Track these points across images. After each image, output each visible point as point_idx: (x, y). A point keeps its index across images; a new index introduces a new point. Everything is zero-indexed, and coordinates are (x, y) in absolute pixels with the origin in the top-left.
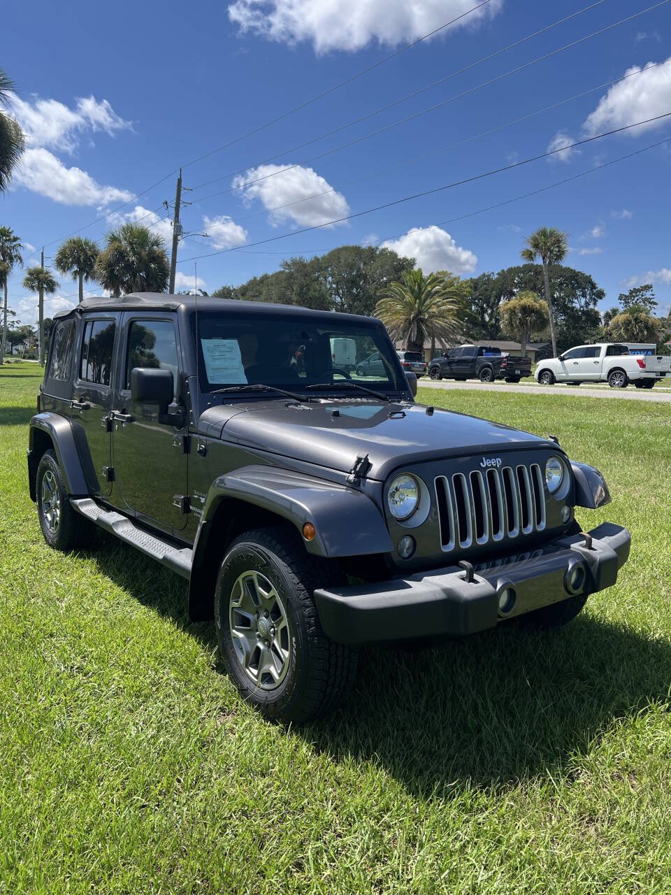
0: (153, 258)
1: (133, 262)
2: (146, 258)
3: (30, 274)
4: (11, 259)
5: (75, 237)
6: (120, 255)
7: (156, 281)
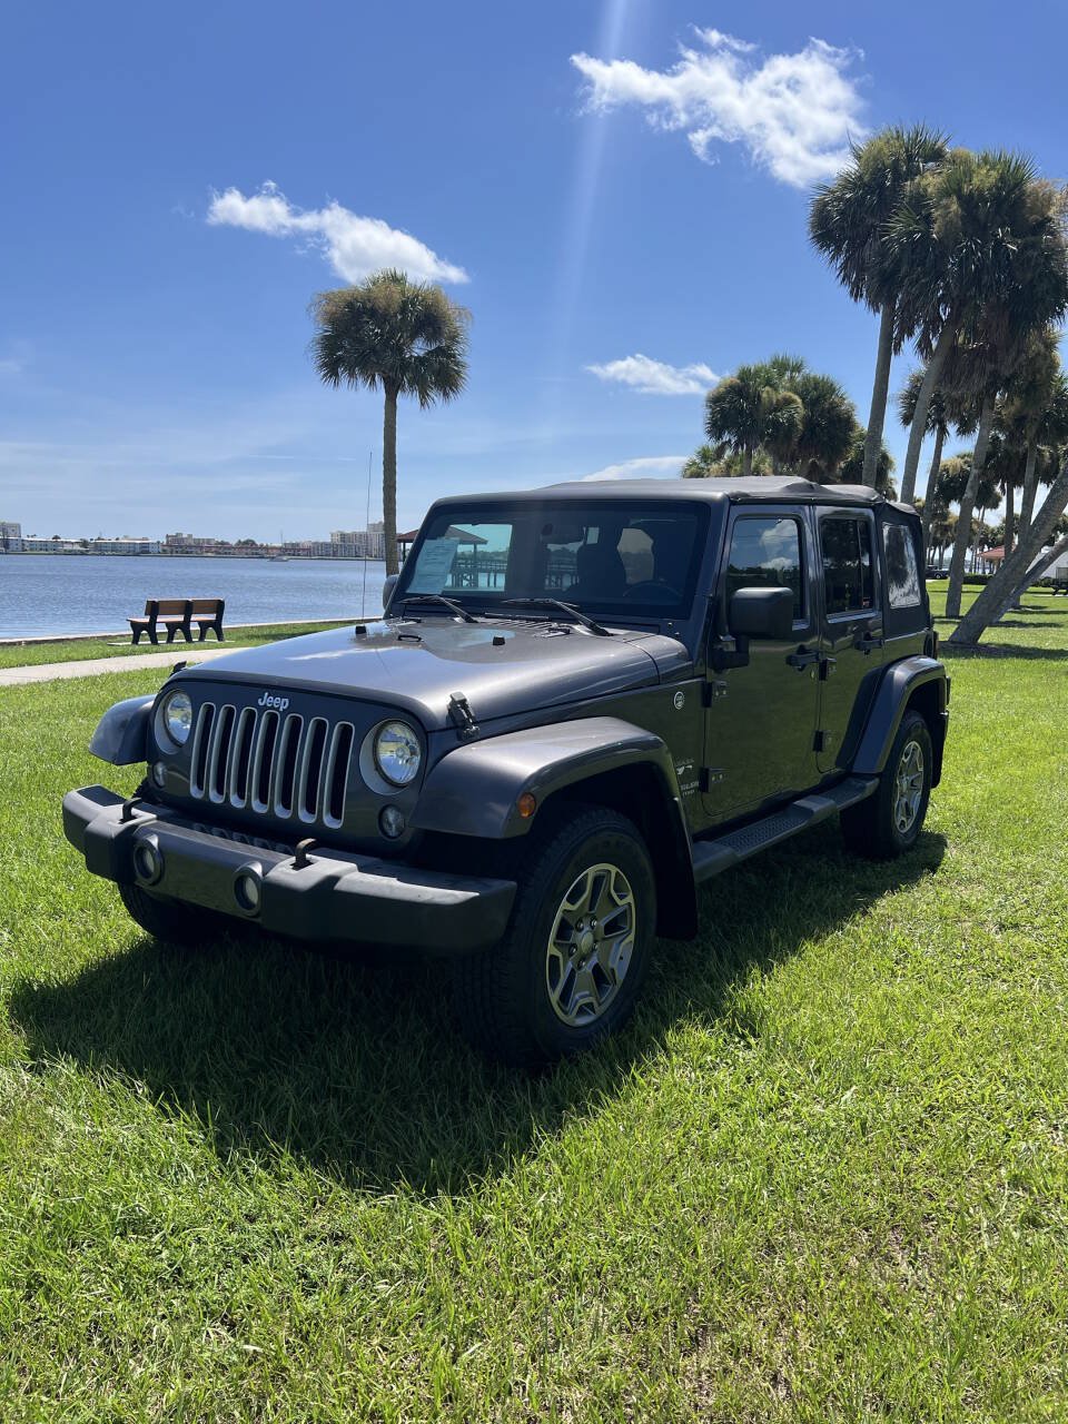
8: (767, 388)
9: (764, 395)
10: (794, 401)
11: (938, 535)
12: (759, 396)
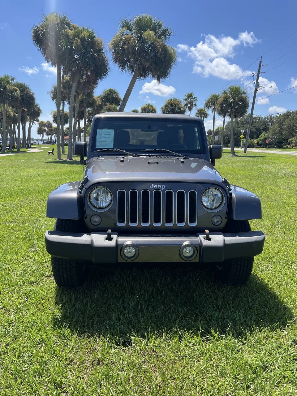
0: (241, 100)
1: (231, 102)
2: (238, 100)
3: (198, 111)
4: (193, 106)
5: (214, 94)
6: (226, 100)
7: (241, 110)
8: (8, 85)
9: (8, 87)
10: (17, 90)
11: (50, 132)
12: (6, 87)
